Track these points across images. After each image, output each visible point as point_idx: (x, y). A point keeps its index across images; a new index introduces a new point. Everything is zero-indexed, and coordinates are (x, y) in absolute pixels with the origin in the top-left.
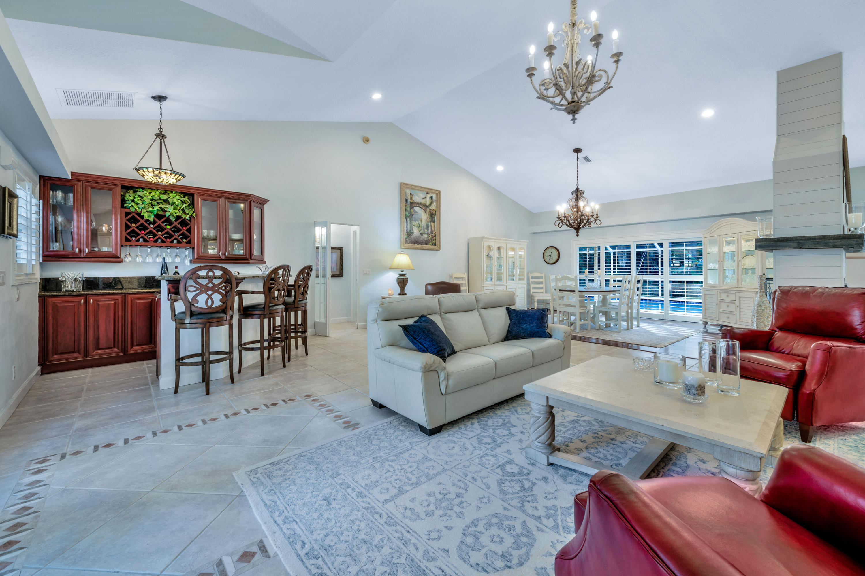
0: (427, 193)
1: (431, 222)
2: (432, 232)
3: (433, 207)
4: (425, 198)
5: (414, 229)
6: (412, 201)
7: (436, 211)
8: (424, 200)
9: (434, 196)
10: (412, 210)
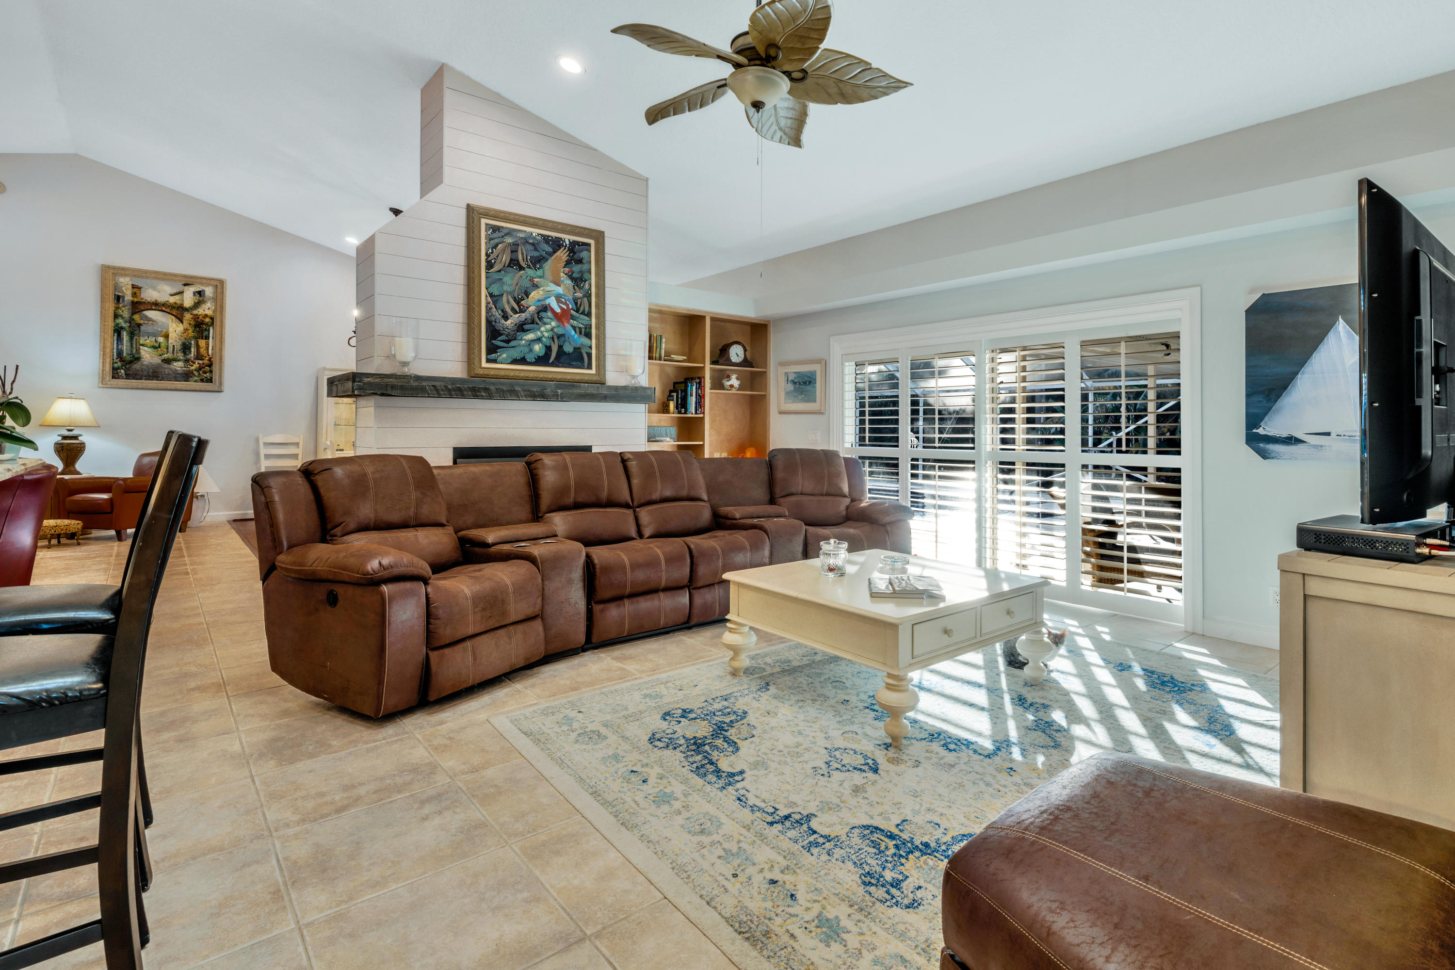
0: (185, 285)
1: (196, 338)
2: (199, 357)
3: (206, 309)
4: (181, 293)
5: (141, 351)
6: (136, 300)
7: (212, 319)
8: (177, 297)
9: (209, 291)
10: (136, 317)
